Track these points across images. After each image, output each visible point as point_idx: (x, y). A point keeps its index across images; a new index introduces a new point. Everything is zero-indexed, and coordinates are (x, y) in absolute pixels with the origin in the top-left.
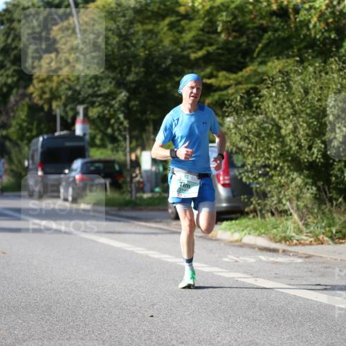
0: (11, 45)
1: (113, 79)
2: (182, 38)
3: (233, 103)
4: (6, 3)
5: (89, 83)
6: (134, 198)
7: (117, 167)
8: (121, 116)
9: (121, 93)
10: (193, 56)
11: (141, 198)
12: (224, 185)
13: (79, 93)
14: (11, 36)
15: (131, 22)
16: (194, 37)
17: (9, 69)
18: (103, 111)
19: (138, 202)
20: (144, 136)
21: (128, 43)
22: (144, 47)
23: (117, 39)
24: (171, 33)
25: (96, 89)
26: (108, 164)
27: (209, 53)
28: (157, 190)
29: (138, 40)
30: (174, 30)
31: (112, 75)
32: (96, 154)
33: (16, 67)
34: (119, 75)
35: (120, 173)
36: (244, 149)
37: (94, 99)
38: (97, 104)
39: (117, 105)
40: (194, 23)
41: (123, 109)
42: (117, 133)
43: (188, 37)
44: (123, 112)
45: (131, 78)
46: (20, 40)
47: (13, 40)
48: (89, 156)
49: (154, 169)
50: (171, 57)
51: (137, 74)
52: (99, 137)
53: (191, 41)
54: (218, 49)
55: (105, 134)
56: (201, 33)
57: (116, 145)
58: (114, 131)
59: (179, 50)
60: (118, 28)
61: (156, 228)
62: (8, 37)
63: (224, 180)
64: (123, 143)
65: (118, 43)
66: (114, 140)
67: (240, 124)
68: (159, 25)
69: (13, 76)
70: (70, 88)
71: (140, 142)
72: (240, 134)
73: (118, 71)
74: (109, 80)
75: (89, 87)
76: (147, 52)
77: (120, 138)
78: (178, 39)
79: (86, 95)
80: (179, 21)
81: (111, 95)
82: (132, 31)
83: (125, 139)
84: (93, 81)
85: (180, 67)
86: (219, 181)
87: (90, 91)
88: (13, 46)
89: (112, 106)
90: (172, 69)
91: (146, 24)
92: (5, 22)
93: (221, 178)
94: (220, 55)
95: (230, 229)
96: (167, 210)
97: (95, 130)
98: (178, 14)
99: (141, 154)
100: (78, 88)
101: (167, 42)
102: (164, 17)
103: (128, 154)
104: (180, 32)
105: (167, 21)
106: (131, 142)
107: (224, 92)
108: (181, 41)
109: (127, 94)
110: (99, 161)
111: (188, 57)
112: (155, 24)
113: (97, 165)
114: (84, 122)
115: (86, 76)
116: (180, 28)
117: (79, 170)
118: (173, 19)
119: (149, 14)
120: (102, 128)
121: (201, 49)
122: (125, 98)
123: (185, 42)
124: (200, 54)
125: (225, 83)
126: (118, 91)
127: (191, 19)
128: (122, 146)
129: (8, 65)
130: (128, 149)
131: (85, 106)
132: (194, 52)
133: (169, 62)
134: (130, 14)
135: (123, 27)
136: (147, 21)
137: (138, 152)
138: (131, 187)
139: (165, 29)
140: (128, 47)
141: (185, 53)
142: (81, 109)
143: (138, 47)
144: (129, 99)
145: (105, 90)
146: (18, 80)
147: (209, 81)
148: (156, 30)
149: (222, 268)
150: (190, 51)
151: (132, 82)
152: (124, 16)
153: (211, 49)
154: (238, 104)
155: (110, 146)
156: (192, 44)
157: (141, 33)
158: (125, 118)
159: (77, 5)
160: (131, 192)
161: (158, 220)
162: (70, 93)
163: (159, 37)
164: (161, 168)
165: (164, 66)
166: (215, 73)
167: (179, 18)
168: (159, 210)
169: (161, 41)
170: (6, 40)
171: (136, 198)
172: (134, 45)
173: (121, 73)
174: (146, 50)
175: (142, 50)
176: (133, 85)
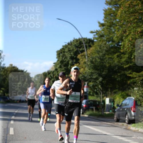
0: (64, 60)
1: (98, 73)
2: (121, 60)
3: (138, 84)
4: (63, 46)
5: (89, 74)
6: (103, 113)
7: (97, 103)
8: (100, 86)
9: (100, 78)
10: (125, 67)
11: (105, 114)
12: (134, 111)
13: (86, 78)
14: (64, 57)
15: (105, 55)
16: (125, 60)
17: (63, 68)
18: (94, 84)
19: (104, 115)
20: (107, 93)
21: (103, 62)
22: (108, 63)
23: (99, 60)
24: (117, 59)
25: (92, 76)
26: (95, 102)
27: (130, 66)
28: (111, 111)
29: (106, 61)
30: (119, 58)
31: (97, 72)
32: (91, 98)
33: (65, 68)
34: (100, 72)
35: (98, 105)
36: (141, 100)
37: (91, 80)
38: (92, 81)
39: (98, 82)
40: (125, 56)
41: (100, 84)
42: (98, 92)
43: (123, 60)
44: (100, 85)
45: (104, 73)
46: (67, 58)
47: (65, 59)
48: (88, 99)
49: (110, 104)
50: (117, 67)
51: (106, 72)
52: (92, 92)
53: (124, 62)
54: (133, 64)
55: (94, 91)
56: (128, 59)
57: (97, 96)
58: (97, 91)
59: (120, 64)
60: (100, 56)
61: (110, 125)
62: (63, 57)
63: (134, 109)
64: (100, 95)
65: (100, 61)
66: (97, 93)
67: (140, 91)
68: (113, 56)
69: (64, 70)
70: (83, 76)
71: (106, 95)
72: (139, 95)
73: (99, 71)
74: (96, 74)
75: (89, 76)
76: (109, 65)
77: (99, 93)
78: (120, 61)
79: (88, 79)
80: (120, 55)
81: (97, 79)
82: (104, 57)
83: (101, 94)
84: (91, 74)
85: (120, 70)
86: (132, 110)
87: (90, 77)
88: (65, 60)
89: (97, 83)
90: (117, 71)
91: (109, 55)
92: (62, 52)
93: (133, 109)
94: (134, 66)
95: (135, 127)
96: (114, 118)
97: (90, 90)
98: (120, 52)
99: (106, 99)
100: (86, 76)
101: (116, 62)
102: (115, 53)
103: (101, 99)
104: (121, 58)
105: (116, 54)
106: (102, 94)
107: (135, 79)
108: (121, 62)
109: (102, 79)
110: (92, 101)
111: (123, 67)
112: (112, 55)
113: (91, 102)
114: (87, 87)
115: (89, 72)
116: (121, 57)
117: (85, 103)
118: (118, 54)
119: (111, 52)
120: (93, 89)
121: (127, 64)
122: (101, 80)
123: (122, 62)
124: (127, 66)
125: (135, 76)
126: (99, 78)
127: (125, 54)
128: (100, 96)
129: (63, 67)
130: (101, 97)
131: (87, 82)
132: (125, 65)
133: (117, 68)
134: (104, 52)
135: (102, 56)
136: (110, 54)
137: (105, 98)
138: (102, 110)
139: (116, 57)
140: (103, 63)
141: (122, 66)
142: (86, 83)
143: (106, 63)
144: (103, 80)
145: (94, 77)
146: (66, 72)
147: (130, 75)
148: (112, 57)
149: (132, 140)
150: (124, 65)
151: (104, 75)
152: (102, 52)
153: (131, 64)
154: (139, 84)
155: (95, 95)
156: (124, 63)
157: (107, 58)
158: (101, 87)
159: (86, 47)
160: (102, 112)
161: (111, 122)
162: (83, 77)
163: (113, 60)
164: (112, 104)
165: (115, 70)
166: (132, 73)
167: (120, 54)
168: (111, 118)
169: (114, 61)
170: (62, 59)
171: (104, 114)
172: (105, 62)
173: (100, 71)
174: (109, 64)
175: (108, 64)
176: (104, 76)
